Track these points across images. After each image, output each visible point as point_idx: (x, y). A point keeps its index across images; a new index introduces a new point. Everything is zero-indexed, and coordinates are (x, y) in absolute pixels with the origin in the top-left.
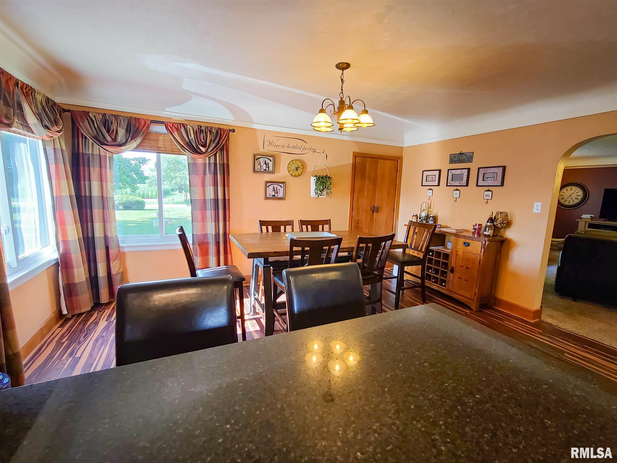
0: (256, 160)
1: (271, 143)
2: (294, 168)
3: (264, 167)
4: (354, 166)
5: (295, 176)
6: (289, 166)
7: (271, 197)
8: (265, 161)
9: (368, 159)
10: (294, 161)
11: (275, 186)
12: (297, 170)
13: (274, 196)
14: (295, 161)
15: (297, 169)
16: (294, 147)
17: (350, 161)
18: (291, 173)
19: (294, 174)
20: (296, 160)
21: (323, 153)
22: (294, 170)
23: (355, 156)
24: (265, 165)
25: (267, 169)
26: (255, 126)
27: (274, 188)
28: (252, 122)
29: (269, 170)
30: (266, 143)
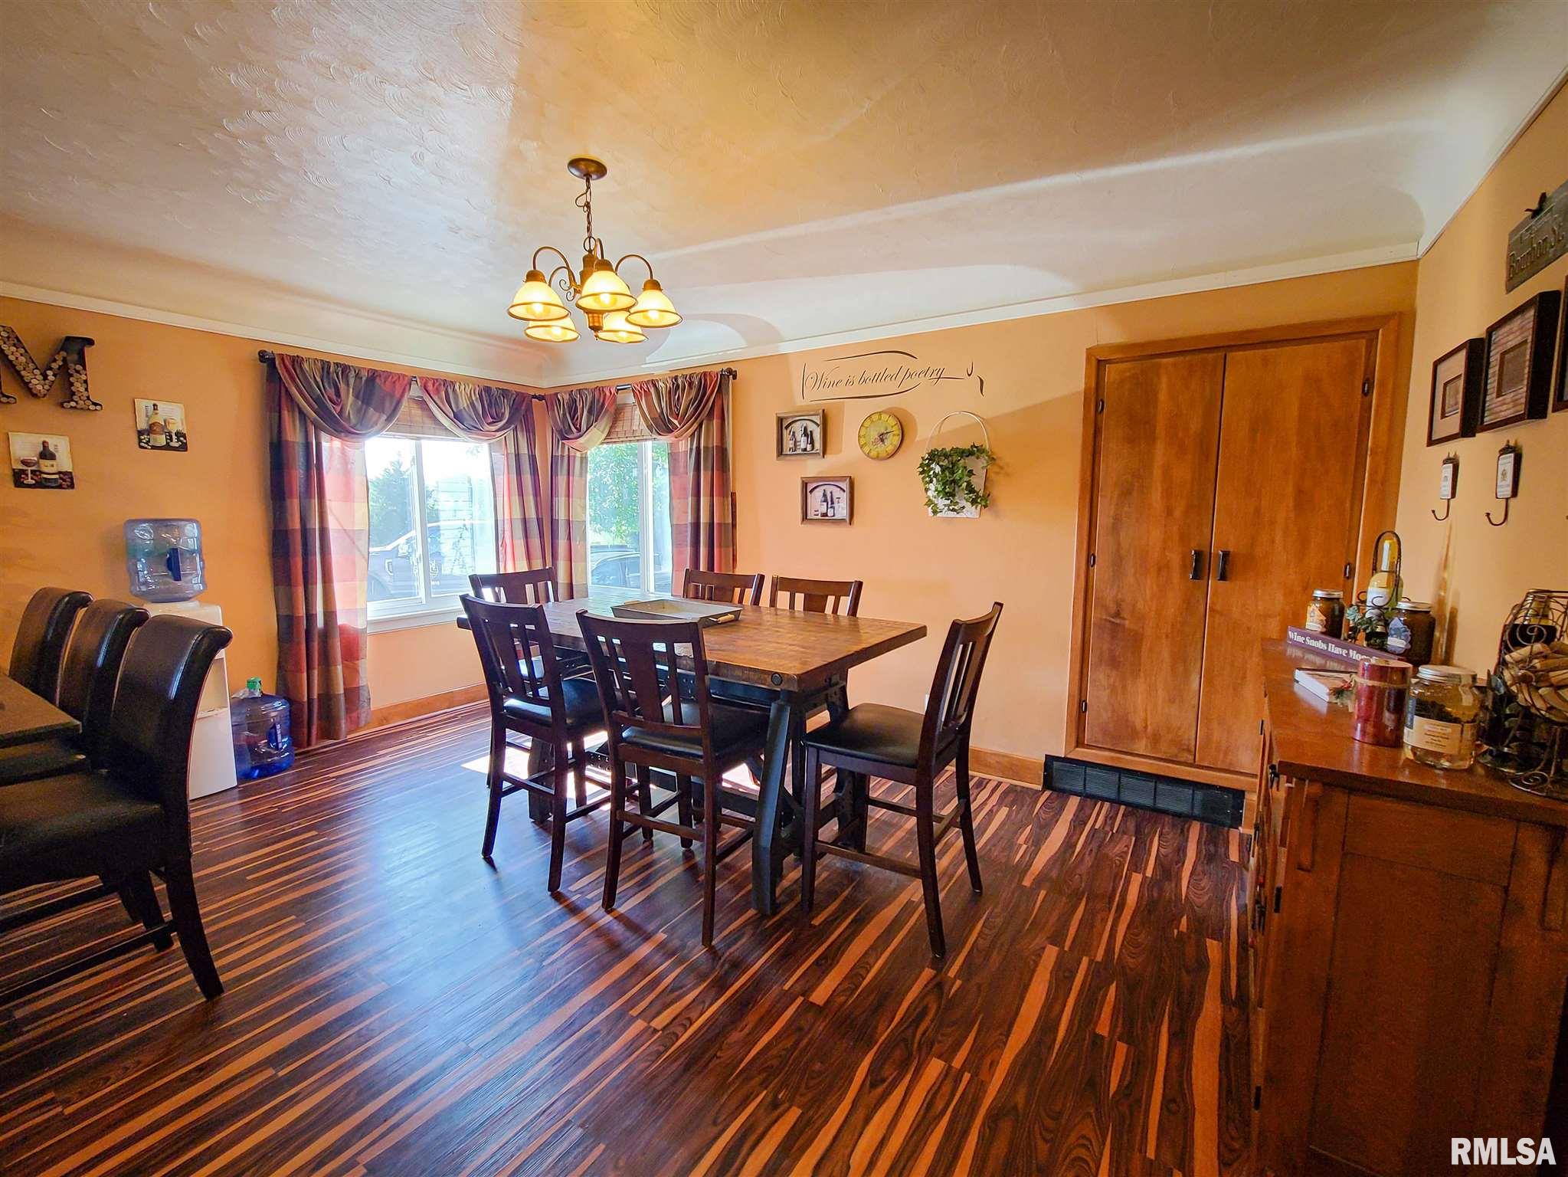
0: (787, 428)
1: (819, 381)
2: (874, 435)
3: (803, 443)
4: (1096, 401)
5: (878, 458)
6: (862, 434)
7: (819, 517)
8: (805, 429)
9: (1165, 360)
10: (875, 418)
11: (829, 489)
12: (882, 440)
13: (825, 515)
14: (877, 416)
15: (882, 438)
16: (877, 378)
17: (1076, 381)
18: (866, 449)
19: (873, 453)
20: (880, 413)
21: (969, 375)
22: (874, 443)
23: (1099, 361)
24: (804, 439)
25: (809, 447)
26: (785, 348)
27: (825, 495)
28: (777, 338)
29: (813, 449)
30: (810, 382)
